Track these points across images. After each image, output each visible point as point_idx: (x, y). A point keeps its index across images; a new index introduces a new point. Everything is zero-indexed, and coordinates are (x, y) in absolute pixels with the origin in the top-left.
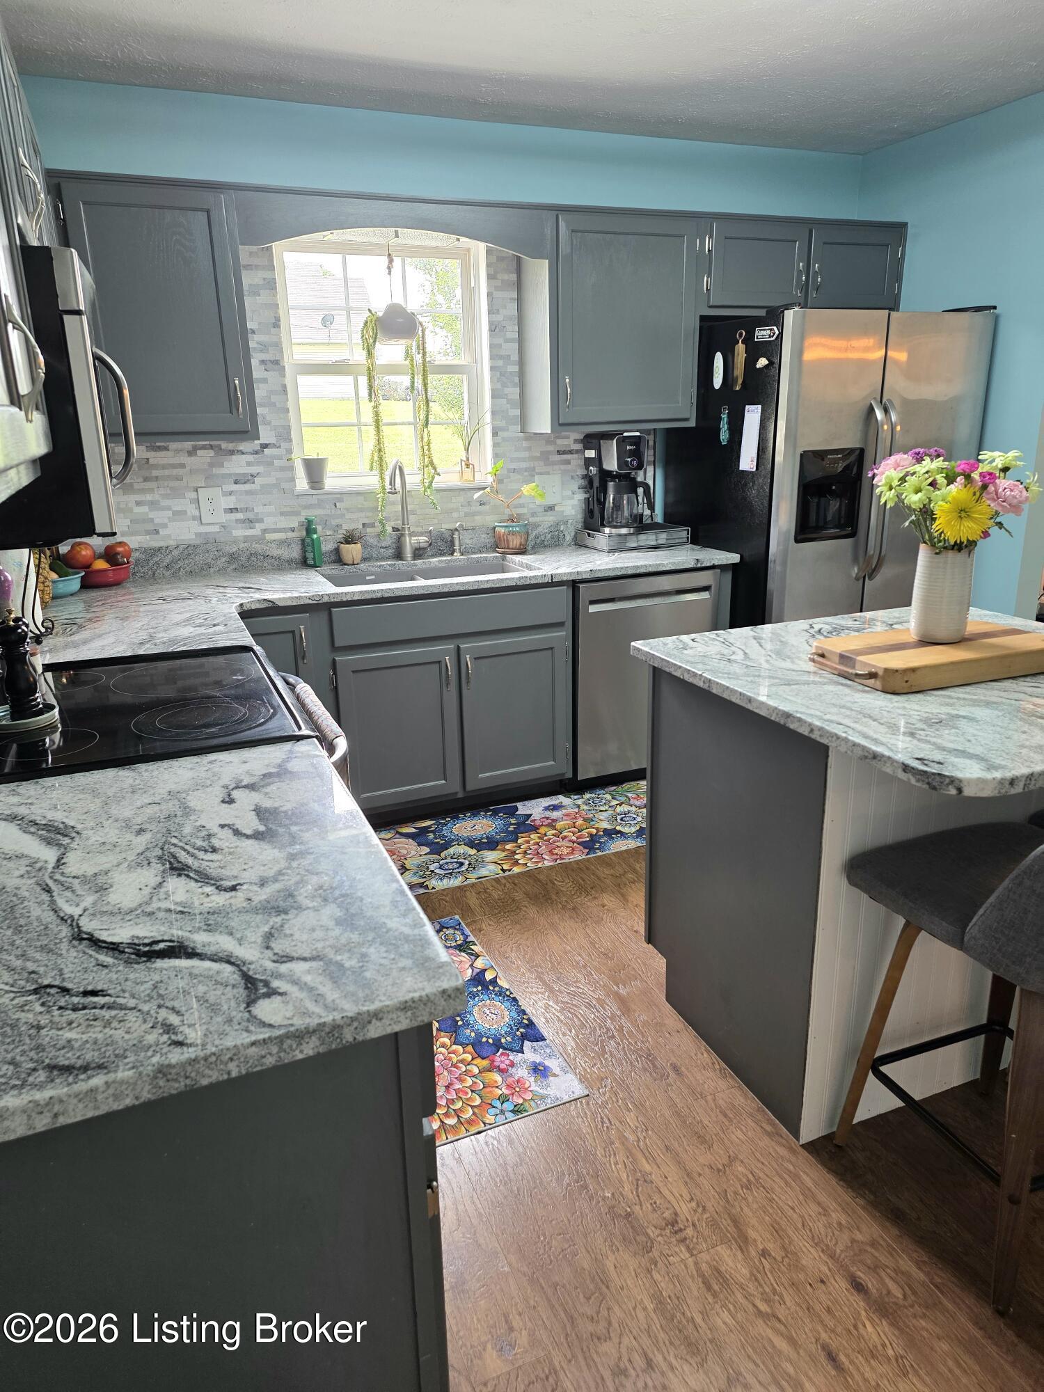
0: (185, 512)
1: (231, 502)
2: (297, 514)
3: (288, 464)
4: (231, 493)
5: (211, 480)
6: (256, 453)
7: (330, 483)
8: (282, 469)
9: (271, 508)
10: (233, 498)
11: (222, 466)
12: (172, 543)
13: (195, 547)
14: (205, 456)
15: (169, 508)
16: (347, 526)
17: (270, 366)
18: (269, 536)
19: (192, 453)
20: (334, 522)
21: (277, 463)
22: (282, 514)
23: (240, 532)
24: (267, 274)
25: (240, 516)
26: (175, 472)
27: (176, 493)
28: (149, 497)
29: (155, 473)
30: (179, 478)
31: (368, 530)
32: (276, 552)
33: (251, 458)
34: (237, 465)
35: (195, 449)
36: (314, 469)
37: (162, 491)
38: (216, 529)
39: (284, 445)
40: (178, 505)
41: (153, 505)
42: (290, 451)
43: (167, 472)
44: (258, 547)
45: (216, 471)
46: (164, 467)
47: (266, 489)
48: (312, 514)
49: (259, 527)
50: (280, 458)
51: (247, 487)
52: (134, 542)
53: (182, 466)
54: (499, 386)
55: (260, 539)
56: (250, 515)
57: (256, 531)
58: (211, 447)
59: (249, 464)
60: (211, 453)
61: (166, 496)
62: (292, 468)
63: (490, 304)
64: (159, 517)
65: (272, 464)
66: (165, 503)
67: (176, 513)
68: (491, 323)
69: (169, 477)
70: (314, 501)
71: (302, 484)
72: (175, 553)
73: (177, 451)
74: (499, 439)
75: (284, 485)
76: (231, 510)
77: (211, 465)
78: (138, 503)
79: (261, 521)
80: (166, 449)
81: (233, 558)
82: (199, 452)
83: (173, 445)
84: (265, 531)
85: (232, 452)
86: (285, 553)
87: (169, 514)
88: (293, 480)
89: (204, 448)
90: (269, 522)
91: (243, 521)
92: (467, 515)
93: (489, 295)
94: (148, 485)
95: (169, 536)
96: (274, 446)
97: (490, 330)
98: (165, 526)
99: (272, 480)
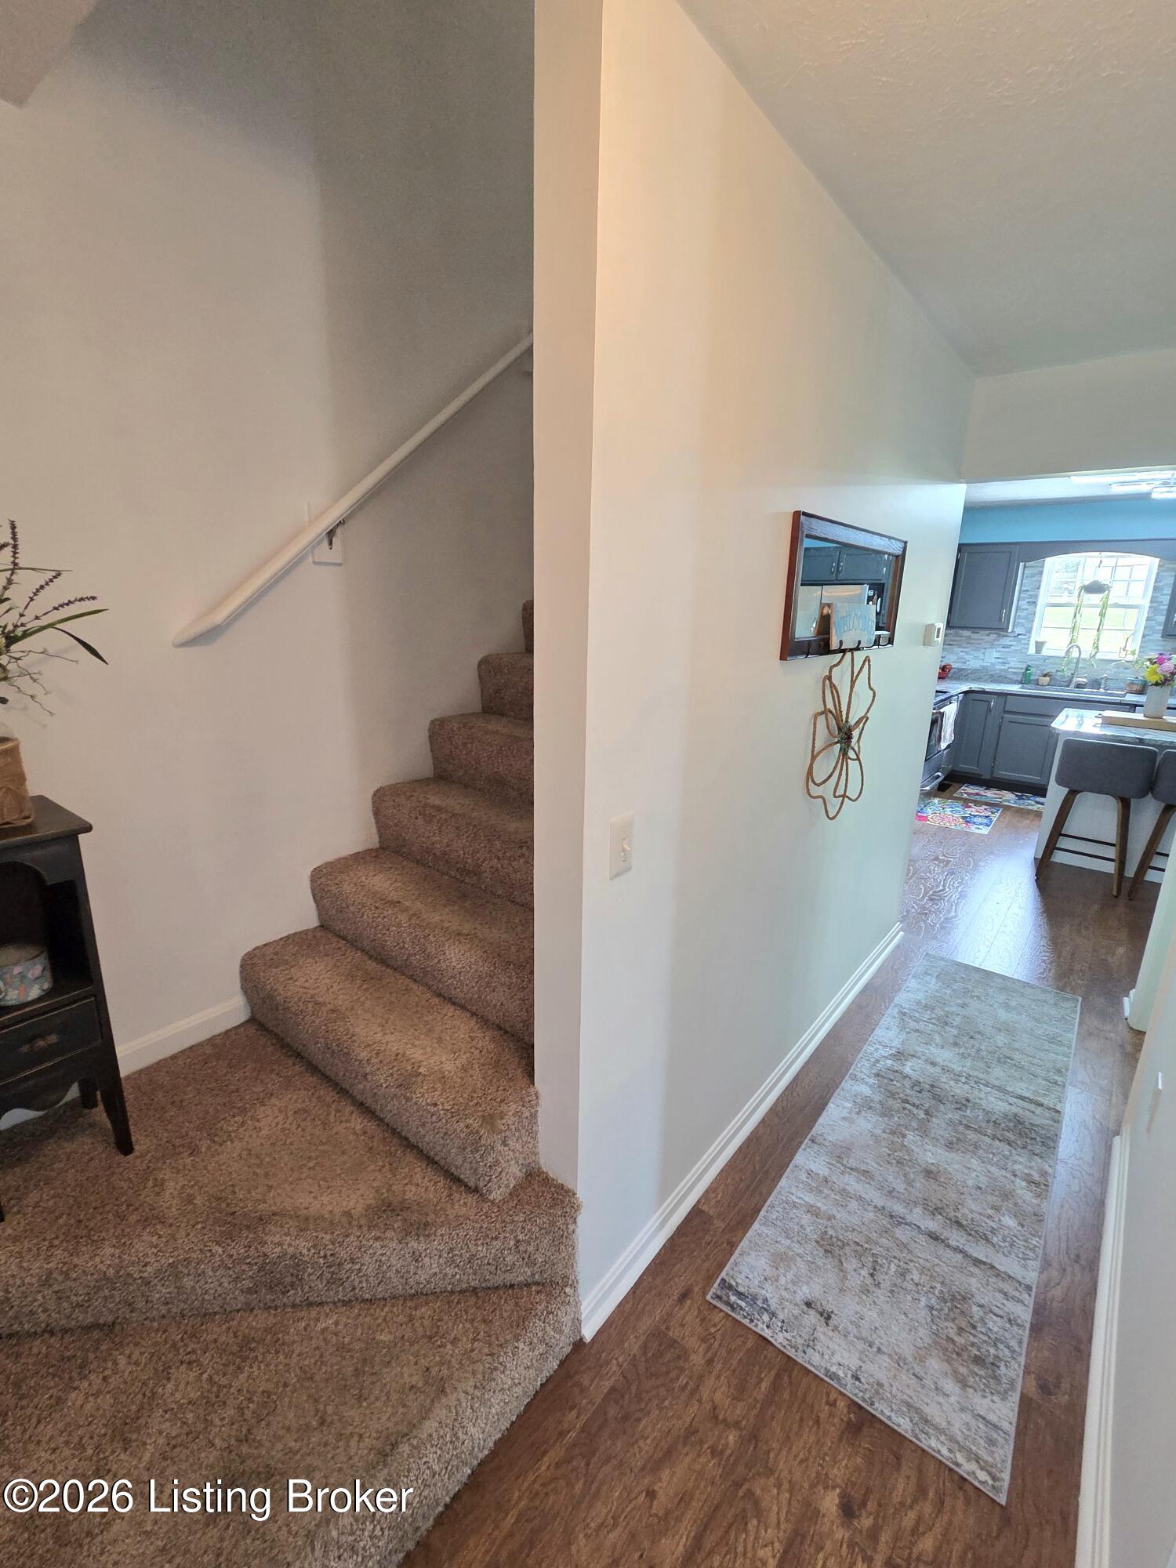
0: (978, 657)
1: (998, 655)
2: (1026, 662)
4: (999, 651)
5: (992, 646)
7: (1045, 652)
8: (1025, 644)
9: (1015, 659)
11: (998, 641)
12: (970, 667)
13: (978, 671)
14: (993, 636)
15: (973, 654)
17: (1030, 603)
18: (1010, 670)
19: (986, 635)
20: (1041, 668)
22: (1018, 662)
24: (1040, 569)
25: (1000, 661)
26: (979, 641)
27: (977, 649)
30: (980, 644)
32: (1011, 677)
36: (1039, 646)
37: (972, 648)
38: (989, 664)
41: (967, 653)
42: (1030, 637)
43: (976, 641)
45: (996, 642)
46: (976, 639)
47: (1015, 651)
48: (1029, 663)
49: (1007, 666)
50: (1024, 639)
51: (1007, 650)
52: (954, 665)
53: (983, 640)
54: (1152, 615)
57: (1006, 667)
59: (1010, 641)
60: (996, 635)
61: (973, 650)
62: (1029, 644)
63: (1157, 578)
64: (967, 657)
66: (972, 652)
67: (975, 656)
68: (1155, 587)
69: (976, 643)
70: (1035, 658)
71: (1032, 650)
72: (970, 671)
73: (983, 634)
74: (1146, 640)
75: (1024, 651)
76: (997, 658)
77: (994, 640)
81: (992, 676)
82: (989, 635)
83: (981, 632)
84: (1009, 668)
85: (1004, 636)
86: (1015, 677)
89: (993, 633)
90: (1012, 665)
91: (1001, 663)
92: (1115, 673)
93: (1158, 575)
95: (970, 665)
97: (1154, 590)
98: (969, 661)
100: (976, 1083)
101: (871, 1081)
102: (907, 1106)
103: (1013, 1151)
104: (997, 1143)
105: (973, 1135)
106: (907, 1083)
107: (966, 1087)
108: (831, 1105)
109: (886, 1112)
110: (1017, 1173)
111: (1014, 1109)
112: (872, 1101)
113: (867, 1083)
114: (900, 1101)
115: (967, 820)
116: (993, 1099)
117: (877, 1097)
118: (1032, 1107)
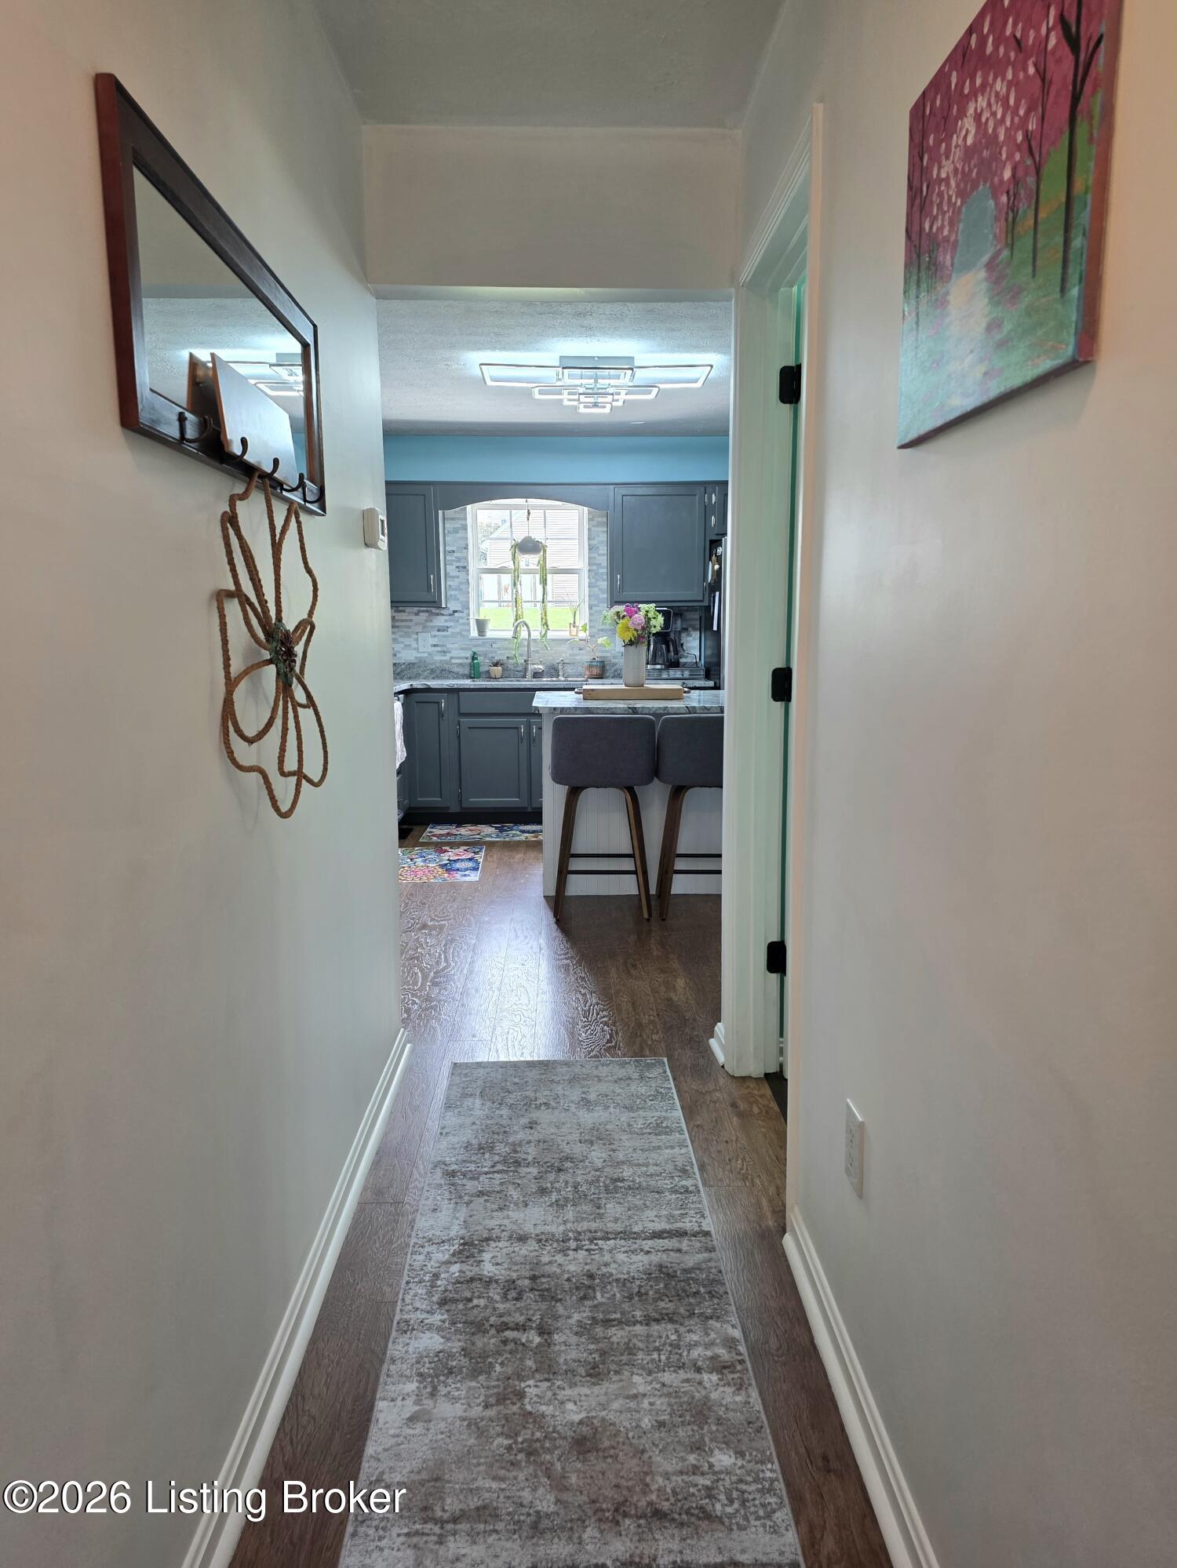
0: (410, 645)
1: (435, 641)
2: (469, 649)
3: (466, 621)
4: (435, 636)
5: (425, 628)
6: (450, 615)
7: (489, 634)
8: (464, 624)
9: (456, 646)
10: (436, 639)
11: (431, 621)
12: (403, 661)
13: (413, 664)
14: (423, 616)
15: (403, 643)
16: (497, 658)
17: (461, 569)
18: (453, 661)
19: (417, 614)
20: (490, 655)
21: (461, 621)
22: (462, 649)
23: (438, 658)
24: (463, 522)
25: (439, 649)
26: (407, 624)
27: (407, 635)
29: (397, 624)
30: (409, 627)
31: (510, 661)
32: (456, 670)
33: (447, 618)
34: (440, 621)
35: (419, 612)
36: (481, 625)
37: (400, 633)
38: (426, 655)
39: (466, 611)
40: (407, 641)
41: (394, 641)
42: (469, 615)
43: (403, 624)
44: (447, 667)
45: (428, 624)
46: (403, 621)
47: (454, 635)
48: (474, 650)
50: (462, 618)
53: (411, 621)
54: (593, 581)
55: (447, 662)
56: (445, 649)
57: (447, 658)
58: (427, 611)
59: (446, 621)
60: (427, 614)
61: (402, 636)
62: (469, 624)
63: (589, 535)
65: (458, 621)
66: (401, 640)
67: (406, 646)
68: (589, 545)
69: (404, 627)
70: (480, 642)
71: (474, 633)
72: (403, 666)
73: (409, 613)
74: (593, 611)
75: (464, 633)
77: (426, 621)
79: (450, 652)
80: (404, 611)
81: (432, 671)
82: (421, 614)
83: (408, 610)
84: (451, 658)
85: (438, 614)
86: (461, 671)
87: (402, 645)
88: (469, 631)
89: (423, 611)
90: (454, 653)
91: (441, 652)
92: (571, 655)
93: (589, 529)
95: (401, 658)
96: (460, 612)
97: (589, 549)
98: (400, 652)
99: (458, 630)
100: (591, 1241)
101: (437, 1318)
102: (509, 1334)
103: (682, 1329)
104: (655, 1328)
105: (620, 1333)
106: (495, 1293)
107: (582, 1254)
108: (380, 1405)
109: (479, 1365)
110: (700, 1363)
111: (655, 1258)
112: (451, 1356)
113: (430, 1327)
114: (493, 1332)
115: (448, 868)
116: (621, 1257)
117: (456, 1346)
118: (673, 1243)
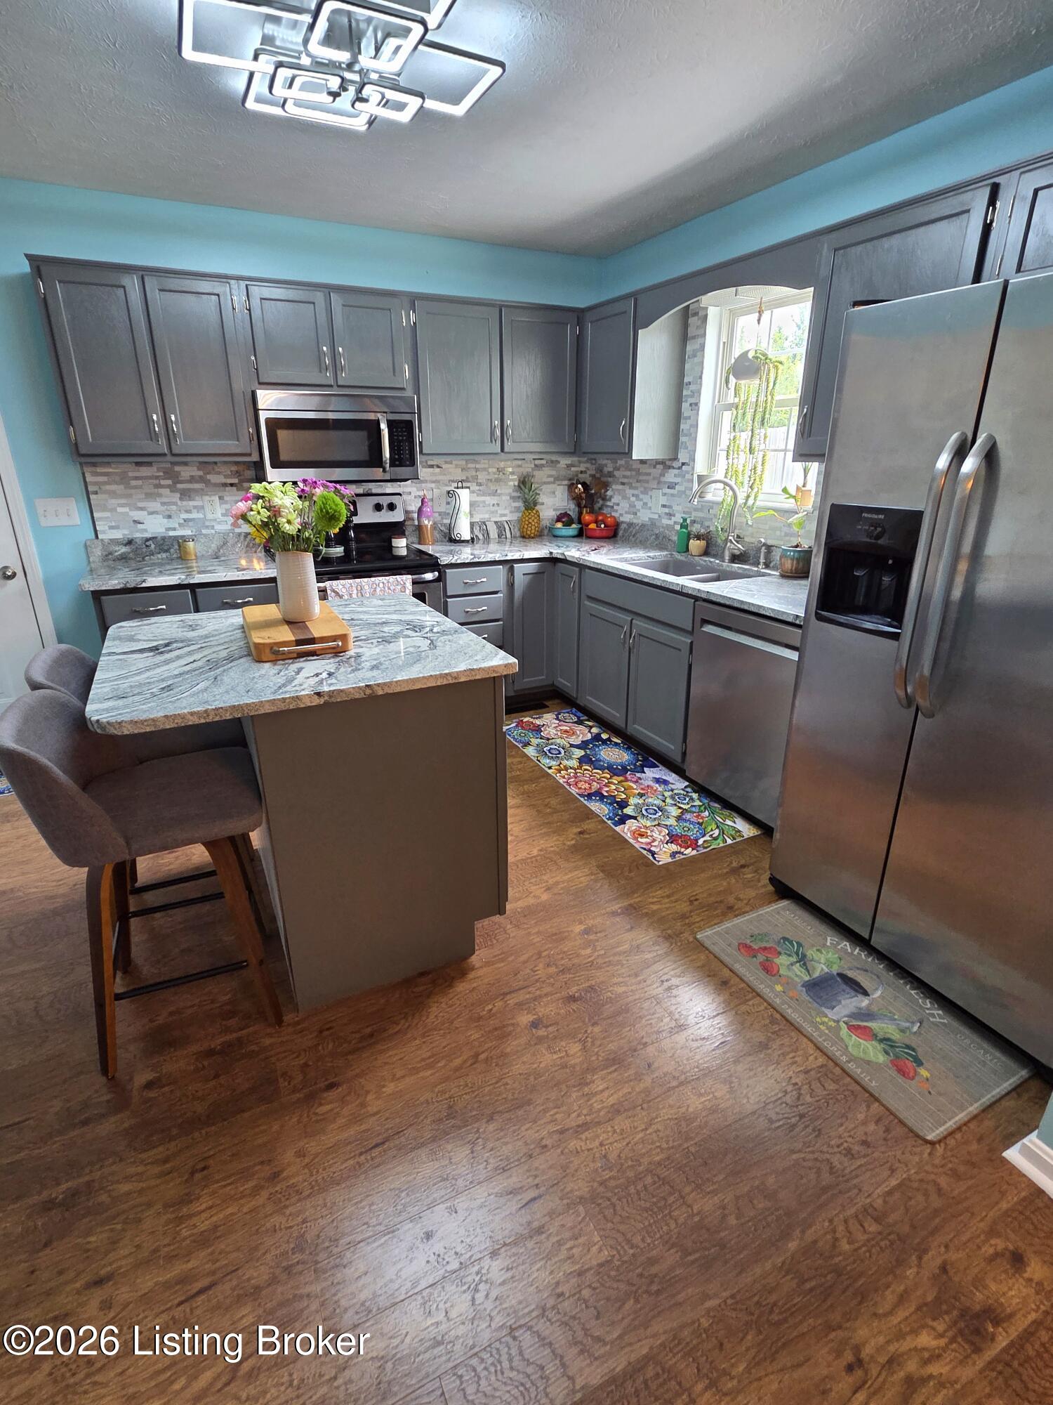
0: (647, 504)
1: (663, 500)
2: (690, 514)
3: (691, 478)
5: (659, 485)
6: (679, 468)
8: (689, 481)
10: (666, 498)
11: (664, 476)
12: (639, 522)
13: (646, 525)
15: (642, 500)
16: (704, 530)
17: (693, 406)
21: (687, 476)
23: (665, 521)
25: (667, 510)
26: (647, 478)
27: (645, 492)
28: (636, 492)
29: (641, 478)
30: (648, 482)
31: (714, 535)
33: (676, 471)
34: (671, 476)
38: (656, 516)
39: (691, 464)
40: (645, 498)
42: (693, 469)
43: (645, 478)
45: (662, 478)
46: (645, 474)
47: (679, 494)
49: (670, 519)
51: (672, 491)
52: (627, 518)
53: (649, 474)
56: (670, 511)
59: (675, 476)
61: (642, 493)
62: (692, 481)
64: (638, 505)
65: (684, 476)
66: (641, 496)
67: (645, 505)
69: (645, 481)
70: (698, 505)
76: (664, 506)
77: (661, 475)
78: (633, 495)
79: (672, 515)
84: (675, 523)
85: (669, 467)
87: (642, 504)
88: (692, 489)
91: (666, 514)
94: (638, 484)
95: (640, 518)
96: (688, 464)
98: (639, 511)
99: (683, 488)
